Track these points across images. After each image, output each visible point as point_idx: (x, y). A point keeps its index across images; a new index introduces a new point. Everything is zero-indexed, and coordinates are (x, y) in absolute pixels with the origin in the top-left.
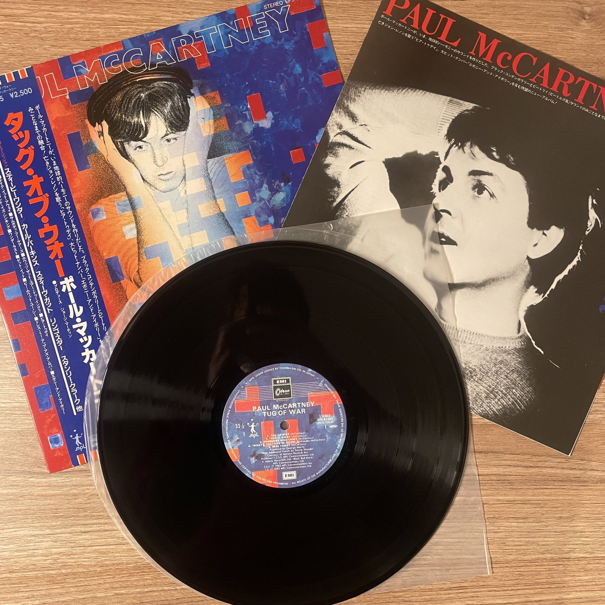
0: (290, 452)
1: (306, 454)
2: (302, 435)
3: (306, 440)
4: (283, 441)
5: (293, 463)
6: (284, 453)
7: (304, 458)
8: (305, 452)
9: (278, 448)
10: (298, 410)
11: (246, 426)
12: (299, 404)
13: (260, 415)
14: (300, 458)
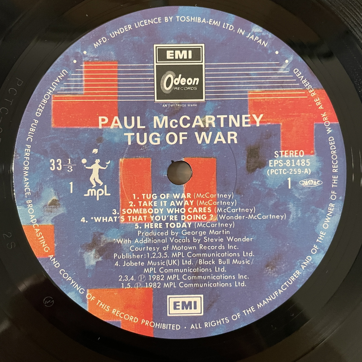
0: (192, 244)
1: (232, 251)
2: (226, 200)
3: (234, 214)
4: (174, 214)
5: (197, 274)
6: (174, 244)
7: (228, 261)
8: (229, 247)
9: (159, 230)
10: (219, 134)
11: (79, 167)
12: (222, 117)
13: (116, 139)
14: (216, 262)
